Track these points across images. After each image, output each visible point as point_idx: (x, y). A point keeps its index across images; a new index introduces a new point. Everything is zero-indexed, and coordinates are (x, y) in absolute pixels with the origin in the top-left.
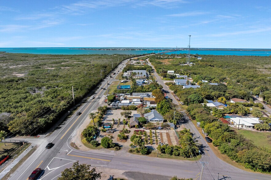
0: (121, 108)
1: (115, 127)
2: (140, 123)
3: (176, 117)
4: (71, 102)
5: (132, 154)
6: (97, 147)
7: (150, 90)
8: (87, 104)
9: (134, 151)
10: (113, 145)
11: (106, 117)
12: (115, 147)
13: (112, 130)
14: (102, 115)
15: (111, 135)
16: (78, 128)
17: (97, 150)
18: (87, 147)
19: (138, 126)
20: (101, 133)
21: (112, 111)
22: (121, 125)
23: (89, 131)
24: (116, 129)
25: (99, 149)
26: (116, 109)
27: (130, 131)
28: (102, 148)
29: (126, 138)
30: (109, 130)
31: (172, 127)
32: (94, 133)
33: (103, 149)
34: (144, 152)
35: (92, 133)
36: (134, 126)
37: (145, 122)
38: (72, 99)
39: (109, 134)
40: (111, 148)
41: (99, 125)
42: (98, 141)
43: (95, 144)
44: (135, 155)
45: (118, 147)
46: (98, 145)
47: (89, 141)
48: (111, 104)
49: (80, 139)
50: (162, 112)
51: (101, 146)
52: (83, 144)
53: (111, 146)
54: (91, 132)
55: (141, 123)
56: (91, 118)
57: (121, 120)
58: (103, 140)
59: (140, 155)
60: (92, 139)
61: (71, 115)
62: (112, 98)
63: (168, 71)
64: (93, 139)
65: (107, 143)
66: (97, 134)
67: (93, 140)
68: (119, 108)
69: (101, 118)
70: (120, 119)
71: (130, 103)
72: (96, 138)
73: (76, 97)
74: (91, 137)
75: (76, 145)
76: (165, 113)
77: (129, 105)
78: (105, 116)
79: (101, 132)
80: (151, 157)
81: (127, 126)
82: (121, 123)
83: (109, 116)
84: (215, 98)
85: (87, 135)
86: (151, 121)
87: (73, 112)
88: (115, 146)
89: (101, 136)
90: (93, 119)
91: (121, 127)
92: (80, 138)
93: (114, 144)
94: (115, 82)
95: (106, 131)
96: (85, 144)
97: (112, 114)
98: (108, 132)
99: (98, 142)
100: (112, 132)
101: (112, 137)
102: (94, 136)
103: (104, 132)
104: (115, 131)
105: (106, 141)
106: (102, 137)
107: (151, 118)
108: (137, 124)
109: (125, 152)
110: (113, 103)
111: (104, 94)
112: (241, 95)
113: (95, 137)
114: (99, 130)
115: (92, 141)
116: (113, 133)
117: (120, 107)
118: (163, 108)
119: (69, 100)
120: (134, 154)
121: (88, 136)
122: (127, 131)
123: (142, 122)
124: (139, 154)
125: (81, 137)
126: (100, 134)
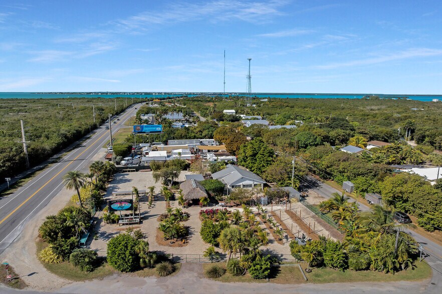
0: (148, 167)
1: (144, 207)
2: (210, 192)
3: (296, 173)
4: (17, 158)
5: (221, 283)
6: (92, 270)
7: (203, 134)
8: (60, 165)
9: (225, 271)
10: (151, 257)
11: (114, 188)
12: (158, 266)
13: (136, 215)
14: (104, 182)
15: (135, 230)
16: (31, 217)
17: (95, 281)
18: (56, 273)
19: (205, 199)
20: (105, 227)
21: (128, 174)
22: (158, 202)
23: (65, 220)
24: (147, 213)
25: (101, 277)
26: (137, 171)
27: (188, 216)
28: (111, 273)
29: (183, 235)
30: (126, 215)
31: (294, 196)
32: (82, 226)
33: (115, 276)
34: (263, 272)
35: (74, 227)
36: (196, 202)
37: (221, 190)
38: (22, 152)
39: (131, 226)
40: (142, 269)
41: (97, 207)
42: (97, 250)
43: (87, 260)
44: (232, 284)
45: (167, 264)
46: (97, 262)
47: (64, 255)
48: (123, 162)
49: (35, 250)
50: (256, 165)
51: (108, 267)
52: (42, 266)
53: (144, 262)
54: (72, 224)
55: (213, 194)
56: (70, 186)
57: (157, 191)
58: (114, 246)
59: (249, 281)
60: (73, 246)
61: (15, 188)
62: (124, 148)
63: (225, 111)
64: (80, 245)
65: (131, 254)
66: (92, 230)
67: (79, 248)
68: (144, 168)
69: (100, 188)
70: (152, 189)
71: (168, 156)
72: (88, 242)
73: (33, 149)
74: (73, 239)
75: (17, 271)
76: (263, 166)
77: (168, 159)
78: (109, 185)
79: (103, 223)
80: (287, 285)
81: (177, 202)
82: (157, 198)
83: (120, 185)
84: (337, 142)
85: (60, 235)
86: (233, 187)
87: (22, 182)
88: (156, 262)
89: (103, 234)
90: (77, 188)
91: (161, 207)
92: (33, 246)
93: (154, 256)
94: (125, 129)
95: (118, 220)
96: (49, 267)
97: (129, 181)
98: (126, 221)
99: (95, 254)
100: (138, 220)
101: (140, 236)
102: (82, 235)
103: (114, 222)
104: (146, 218)
105: (126, 247)
106: (108, 237)
107: (235, 180)
108: (205, 195)
109: (195, 279)
110: (127, 158)
111: (103, 147)
112: (382, 135)
113: (83, 241)
114: (97, 218)
115: (76, 252)
116: (141, 222)
117: (146, 165)
118: (258, 155)
119: (11, 155)
120: (227, 280)
121: (62, 237)
122: (180, 216)
123: (215, 190)
124: (243, 281)
125: (38, 244)
126: (102, 230)
